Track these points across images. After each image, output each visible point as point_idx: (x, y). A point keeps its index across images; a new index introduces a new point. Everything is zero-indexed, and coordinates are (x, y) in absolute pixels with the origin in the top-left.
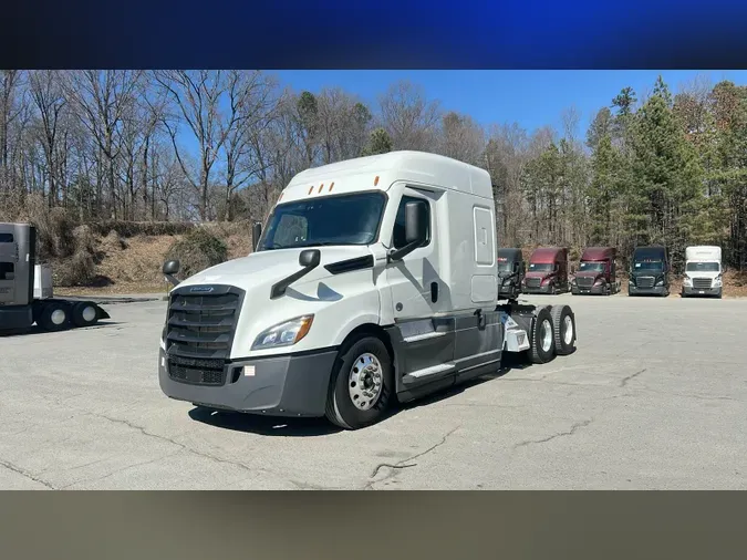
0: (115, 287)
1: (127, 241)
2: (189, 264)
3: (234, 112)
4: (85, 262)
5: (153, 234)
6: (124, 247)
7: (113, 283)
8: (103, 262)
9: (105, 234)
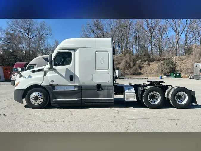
0: (142, 75)
1: (151, 63)
2: (163, 69)
3: (187, 21)
4: (135, 69)
5: (159, 61)
6: (149, 65)
7: (143, 74)
8: (143, 69)
9: (145, 62)
